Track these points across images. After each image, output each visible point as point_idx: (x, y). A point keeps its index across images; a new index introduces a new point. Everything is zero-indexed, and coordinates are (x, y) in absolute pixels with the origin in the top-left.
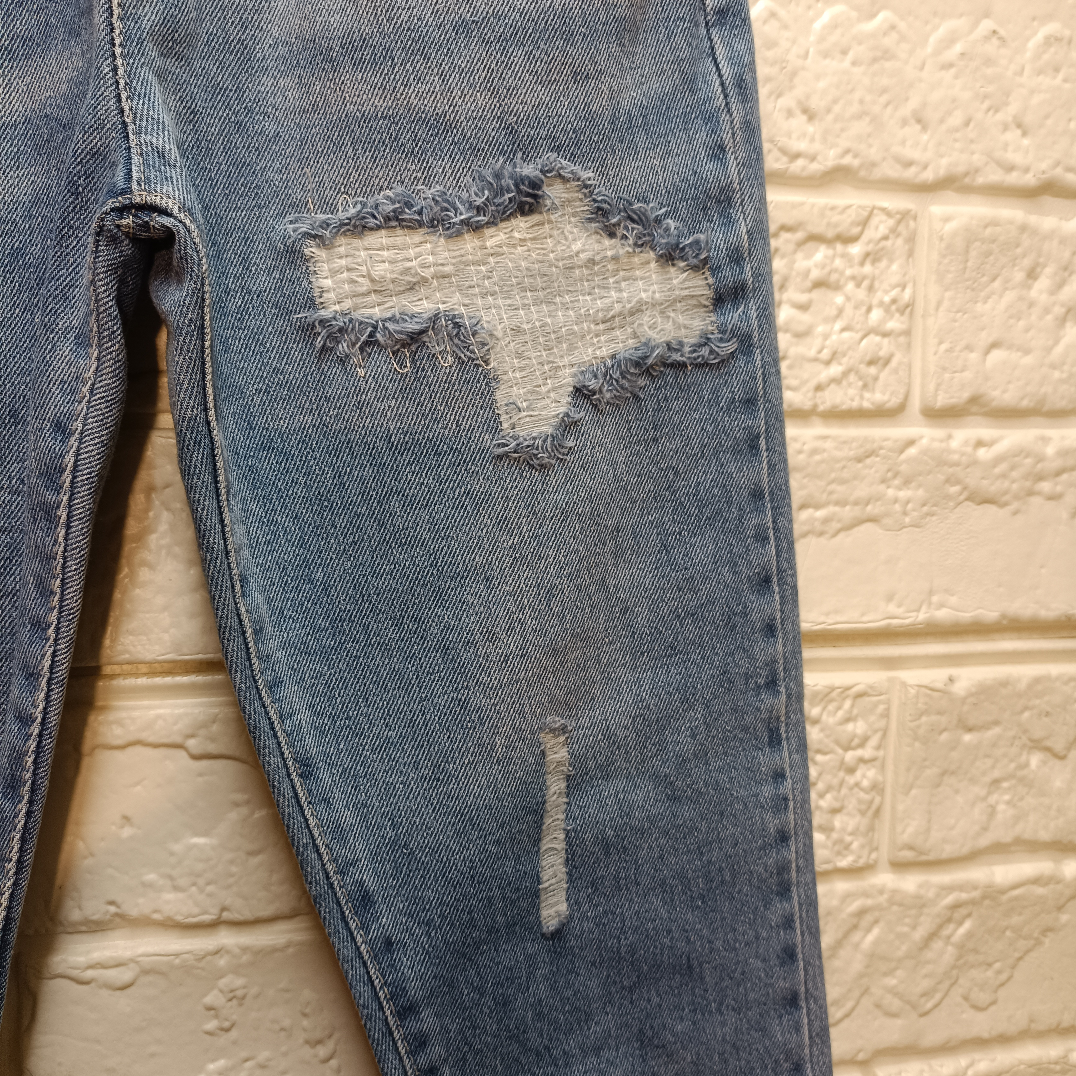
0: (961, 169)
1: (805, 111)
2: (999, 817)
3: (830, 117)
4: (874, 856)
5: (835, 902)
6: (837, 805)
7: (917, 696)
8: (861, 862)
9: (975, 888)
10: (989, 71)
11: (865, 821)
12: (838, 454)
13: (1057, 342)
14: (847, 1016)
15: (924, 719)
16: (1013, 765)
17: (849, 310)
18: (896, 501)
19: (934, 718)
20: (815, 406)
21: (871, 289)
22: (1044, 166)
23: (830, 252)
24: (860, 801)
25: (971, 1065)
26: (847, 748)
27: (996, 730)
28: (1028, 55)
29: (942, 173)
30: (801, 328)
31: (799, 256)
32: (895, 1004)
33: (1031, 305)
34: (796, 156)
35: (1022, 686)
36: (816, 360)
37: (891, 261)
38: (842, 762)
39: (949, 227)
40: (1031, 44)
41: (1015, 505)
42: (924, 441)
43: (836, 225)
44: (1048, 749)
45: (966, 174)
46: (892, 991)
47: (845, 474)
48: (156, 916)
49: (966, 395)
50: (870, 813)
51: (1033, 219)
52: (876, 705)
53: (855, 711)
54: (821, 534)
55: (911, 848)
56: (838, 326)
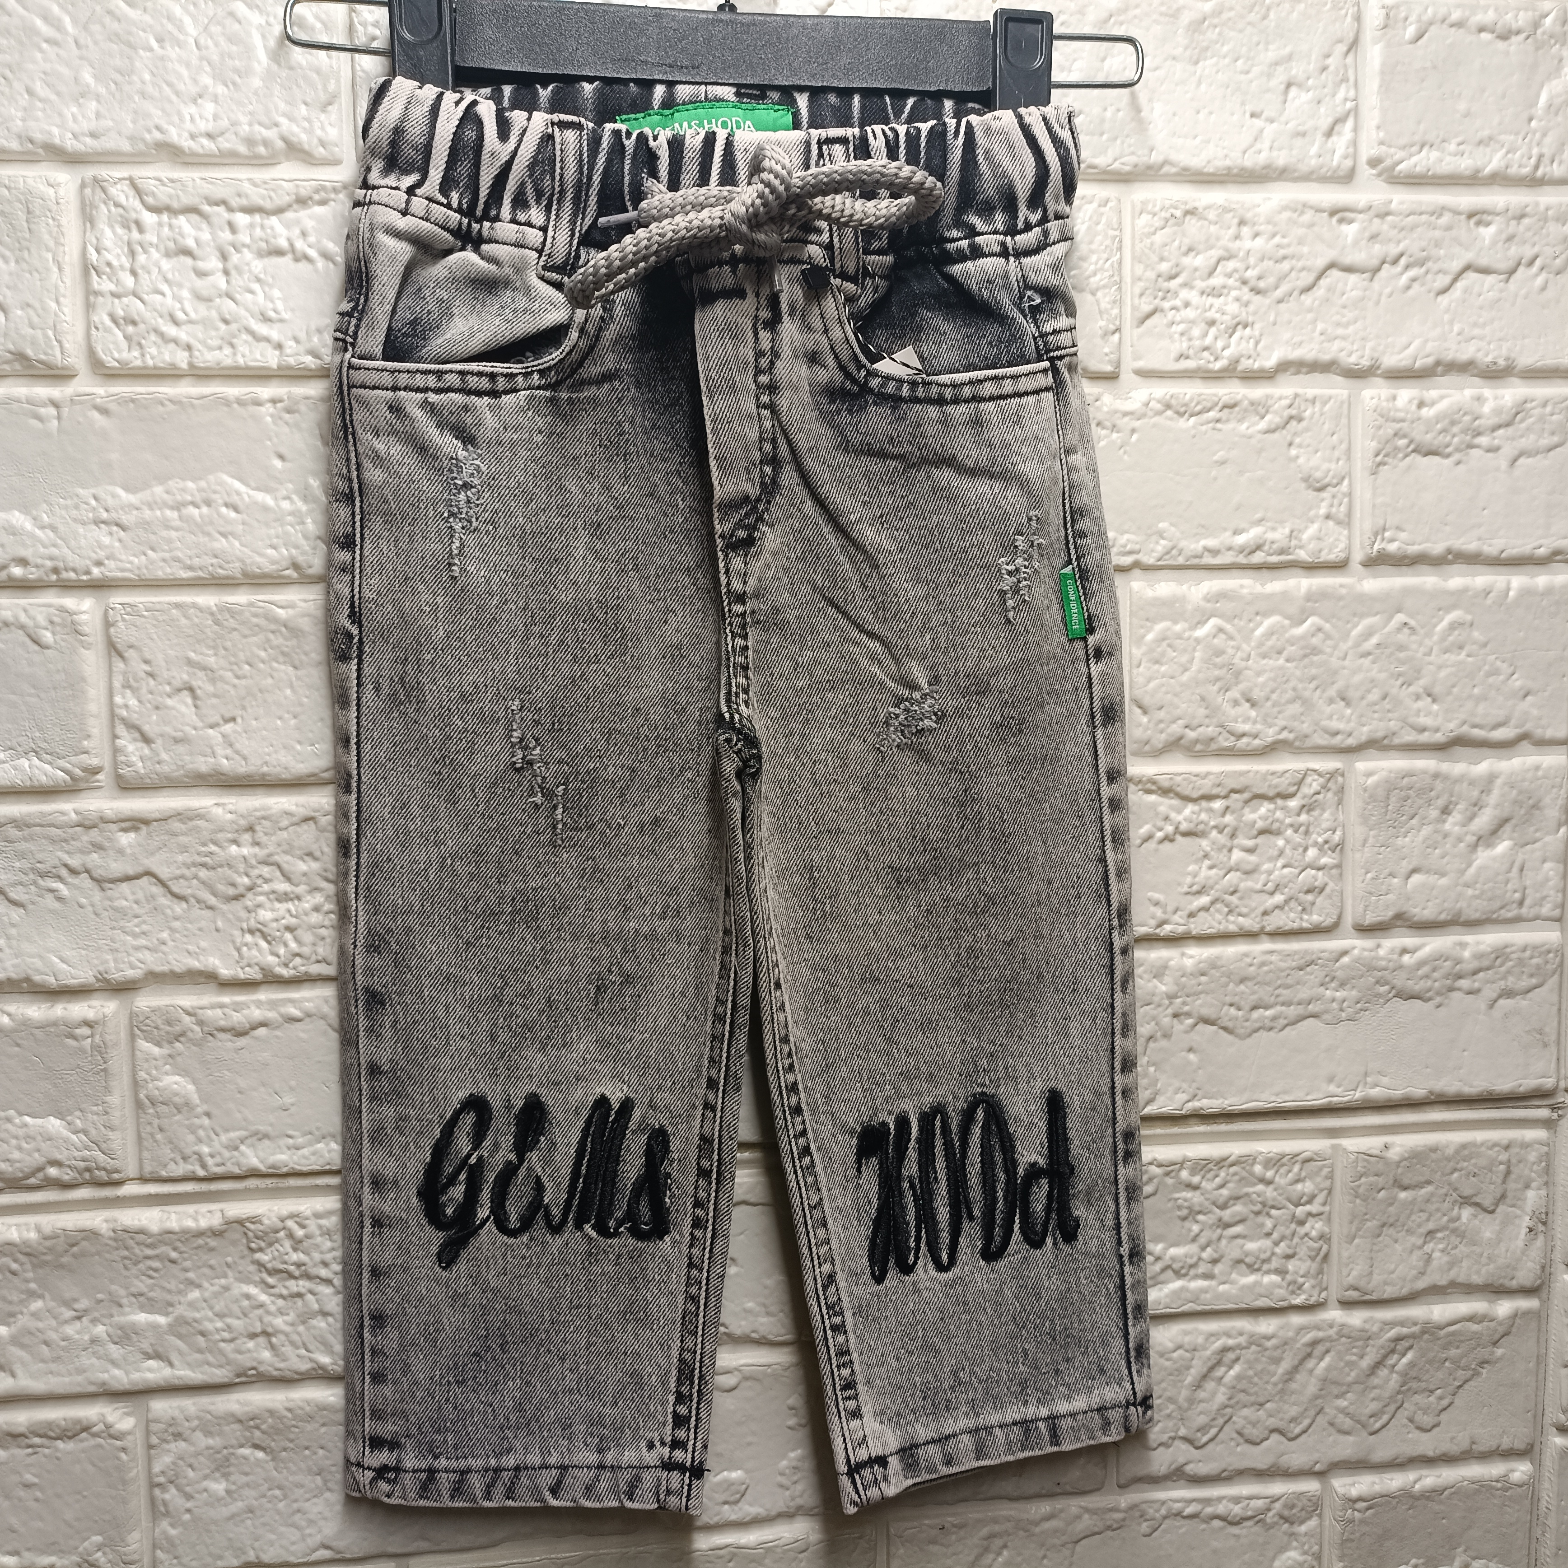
0: (1380, 734)
1: (1248, 701)
2: (1435, 1264)
3: (1269, 704)
4: (1324, 1294)
5: (1291, 1334)
6: (1290, 1252)
7: (1356, 1161)
8: (1312, 1301)
9: (1415, 1324)
10: (1402, 655)
11: (1314, 1266)
12: (1283, 965)
13: (1469, 865)
14: (1304, 1432)
15: (1363, 1180)
16: (1446, 1218)
17: (1288, 851)
18: (1333, 1000)
19: (1372, 1179)
20: (1263, 928)
21: (1307, 833)
22: (1451, 726)
23: (1272, 806)
24: (1310, 1249)
25: (1419, 1479)
26: (1297, 1205)
27: (1430, 1189)
28: (1435, 638)
29: (1364, 738)
30: (1249, 867)
31: (1247, 810)
32: (1348, 1423)
33: (1446, 836)
34: (1243, 735)
35: (1450, 1151)
36: (1262, 891)
37: (1324, 810)
38: (1294, 1216)
39: (1371, 781)
40: (1439, 628)
41: (1438, 999)
42: (1356, 952)
43: (1276, 787)
44: (1477, 1205)
45: (1385, 737)
46: (1342, 1411)
47: (1289, 981)
48: (754, 1335)
49: (1390, 914)
50: (1319, 1258)
51: (1445, 767)
52: (1321, 1169)
53: (1303, 1174)
54: (1271, 1029)
55: (1356, 1289)
56: (1279, 864)
